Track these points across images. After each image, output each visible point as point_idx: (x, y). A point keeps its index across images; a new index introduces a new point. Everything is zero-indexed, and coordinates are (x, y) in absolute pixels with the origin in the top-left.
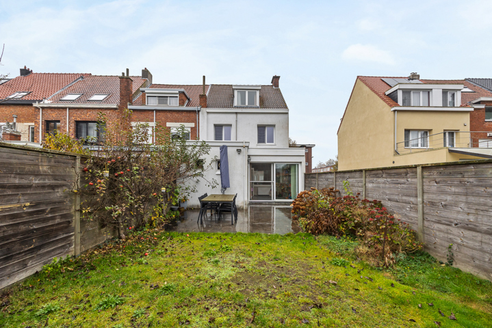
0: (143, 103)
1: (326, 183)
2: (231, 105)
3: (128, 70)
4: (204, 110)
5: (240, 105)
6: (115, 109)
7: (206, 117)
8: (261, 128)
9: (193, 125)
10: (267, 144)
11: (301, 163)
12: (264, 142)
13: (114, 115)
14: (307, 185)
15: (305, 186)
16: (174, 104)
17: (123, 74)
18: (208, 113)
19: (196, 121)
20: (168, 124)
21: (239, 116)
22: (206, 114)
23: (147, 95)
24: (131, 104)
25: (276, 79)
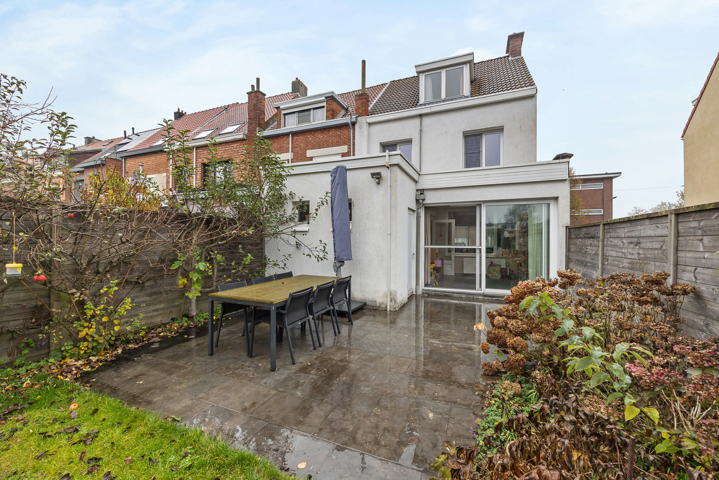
1: (633, 252)
3: (258, 80)
4: (364, 120)
5: (431, 100)
6: (242, 140)
7: (366, 133)
8: (472, 138)
9: (344, 148)
11: (556, 199)
13: (242, 149)
14: (574, 257)
15: (568, 260)
16: (319, 119)
17: (253, 86)
18: (370, 124)
19: (350, 142)
20: (310, 153)
21: (426, 120)
23: (283, 112)
24: (263, 129)
25: (515, 40)
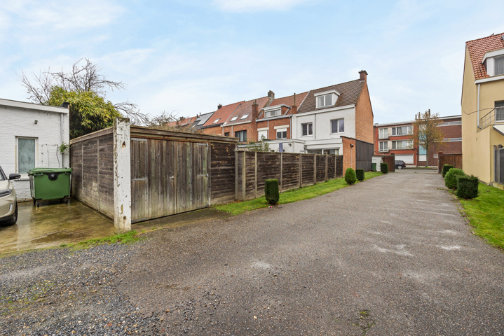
0: (263, 117)
2: (313, 108)
4: (295, 116)
5: (320, 107)
6: (251, 123)
7: (296, 120)
8: (334, 122)
9: (288, 126)
10: (339, 133)
12: (336, 132)
13: (250, 126)
16: (278, 114)
18: (297, 117)
19: (290, 123)
20: (275, 128)
21: (317, 115)
22: (295, 118)
23: (265, 112)
24: (258, 119)
